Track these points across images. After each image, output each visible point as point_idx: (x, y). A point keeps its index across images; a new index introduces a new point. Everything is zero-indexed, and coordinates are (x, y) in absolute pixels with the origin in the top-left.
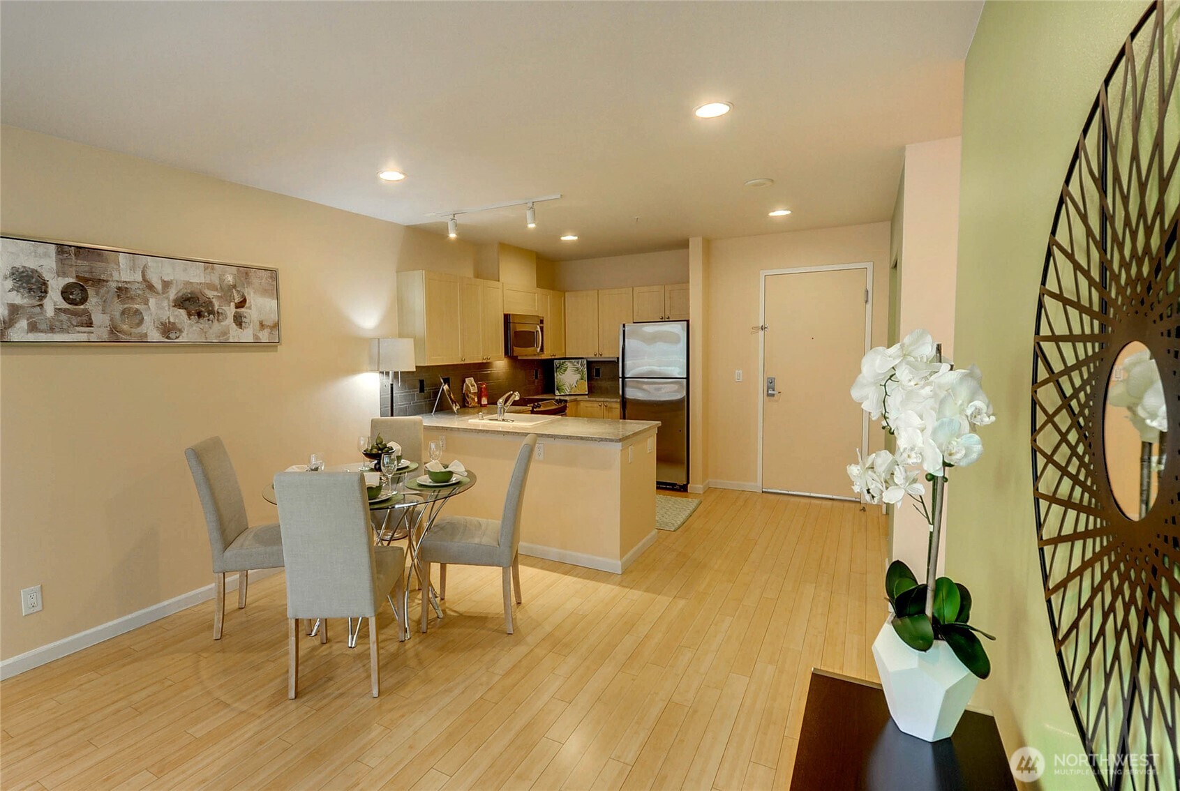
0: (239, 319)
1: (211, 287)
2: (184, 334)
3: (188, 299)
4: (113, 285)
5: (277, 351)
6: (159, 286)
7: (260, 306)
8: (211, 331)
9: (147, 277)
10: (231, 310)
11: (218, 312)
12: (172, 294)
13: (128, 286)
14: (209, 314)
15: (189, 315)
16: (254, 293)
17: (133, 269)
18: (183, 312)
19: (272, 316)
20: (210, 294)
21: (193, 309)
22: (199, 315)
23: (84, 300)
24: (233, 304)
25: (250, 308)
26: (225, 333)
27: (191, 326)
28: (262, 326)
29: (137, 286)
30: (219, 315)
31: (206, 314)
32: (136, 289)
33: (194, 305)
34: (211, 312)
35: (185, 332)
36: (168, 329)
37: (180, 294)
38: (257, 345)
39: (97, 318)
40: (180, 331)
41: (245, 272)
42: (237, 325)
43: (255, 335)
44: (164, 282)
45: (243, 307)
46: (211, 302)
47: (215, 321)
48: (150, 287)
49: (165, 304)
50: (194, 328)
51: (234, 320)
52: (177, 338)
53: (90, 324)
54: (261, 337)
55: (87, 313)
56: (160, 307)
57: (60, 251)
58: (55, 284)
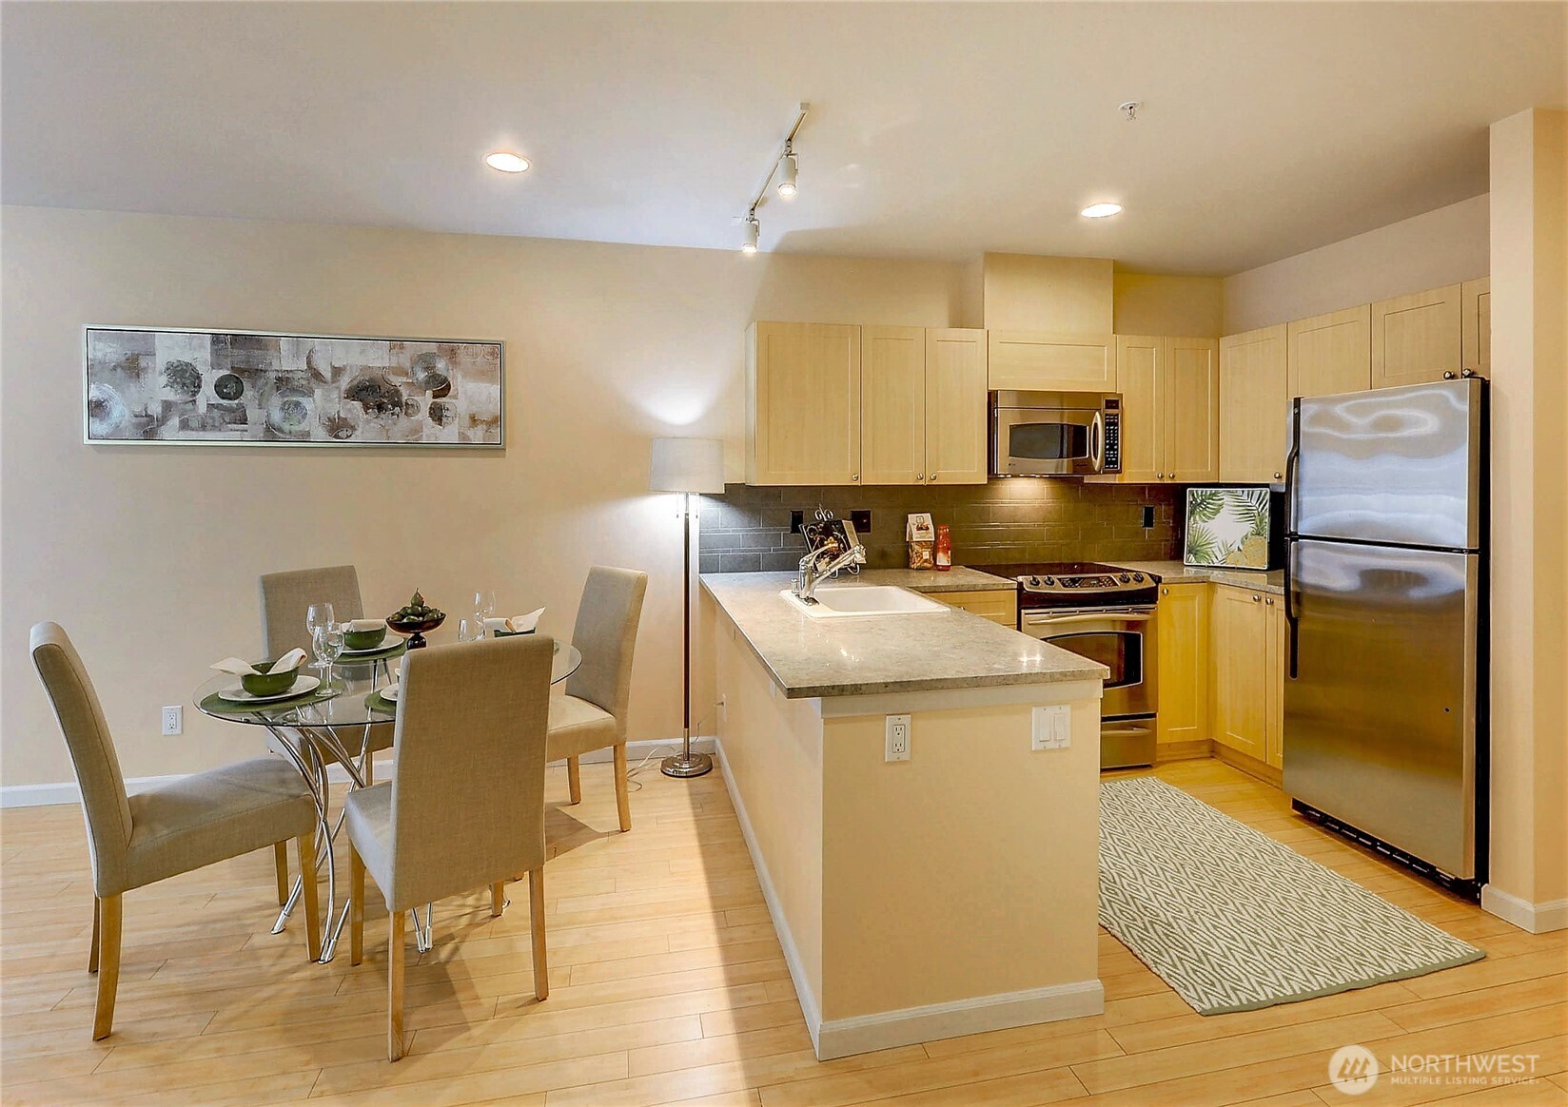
0: (437, 414)
1: (400, 371)
2: (358, 432)
3: (366, 388)
4: (272, 375)
5: (504, 456)
6: (327, 374)
7: (471, 393)
8: (396, 428)
9: (314, 364)
10: (426, 400)
11: (407, 404)
12: (345, 382)
13: (290, 375)
14: (394, 406)
15: (366, 408)
16: (464, 377)
17: (296, 355)
18: (357, 404)
19: (491, 406)
20: (397, 380)
21: (372, 401)
22: (380, 408)
23: (239, 394)
24: (429, 393)
25: (455, 397)
26: (417, 430)
27: (368, 422)
28: (474, 420)
29: (300, 375)
30: (409, 408)
31: (390, 406)
32: (301, 379)
33: (374, 394)
34: (397, 404)
35: (360, 430)
36: (337, 427)
37: (355, 382)
38: (464, 448)
39: (252, 414)
40: (353, 428)
41: (450, 348)
42: (433, 420)
43: (462, 435)
44: (334, 368)
45: (444, 396)
46: (397, 391)
47: (402, 416)
48: (317, 375)
49: (335, 395)
50: (372, 424)
51: (430, 413)
52: (348, 437)
53: (244, 421)
54: (471, 437)
55: (242, 408)
56: (327, 399)
57: (213, 343)
58: (210, 378)
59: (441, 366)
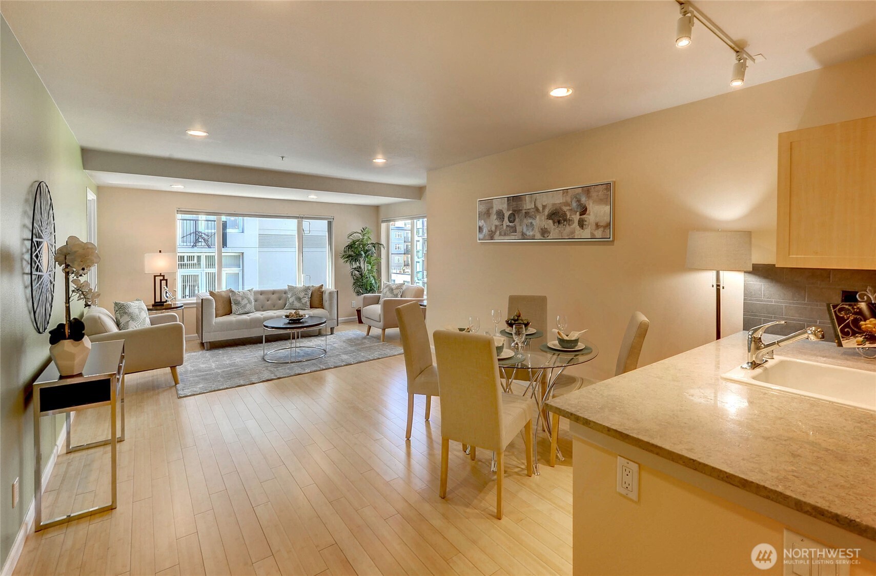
0: (581, 224)
1: (567, 204)
2: (551, 235)
3: (554, 214)
4: (524, 211)
5: (613, 245)
6: (541, 209)
7: (598, 212)
8: (565, 232)
9: (536, 205)
10: (576, 217)
11: (569, 220)
12: (546, 212)
13: (528, 211)
14: (564, 221)
15: (554, 223)
16: (593, 203)
17: (531, 202)
18: (551, 221)
19: (605, 218)
20: (565, 208)
21: (556, 219)
22: (559, 222)
23: (514, 220)
24: (578, 213)
25: (589, 214)
26: (573, 232)
27: (554, 229)
28: (597, 226)
29: (532, 210)
30: (569, 222)
31: (563, 221)
32: (532, 212)
33: (557, 217)
34: (565, 220)
35: (551, 233)
36: (544, 232)
37: (550, 211)
38: (593, 241)
39: (518, 228)
40: (549, 233)
41: (587, 190)
42: (580, 227)
43: (592, 234)
44: (543, 206)
45: (584, 214)
46: (565, 214)
47: (567, 226)
48: (537, 210)
49: (543, 218)
50: (556, 230)
51: (578, 224)
52: (548, 237)
53: (515, 231)
54: (596, 235)
55: (515, 226)
56: (541, 220)
57: (508, 200)
58: (507, 214)
59: (583, 199)
